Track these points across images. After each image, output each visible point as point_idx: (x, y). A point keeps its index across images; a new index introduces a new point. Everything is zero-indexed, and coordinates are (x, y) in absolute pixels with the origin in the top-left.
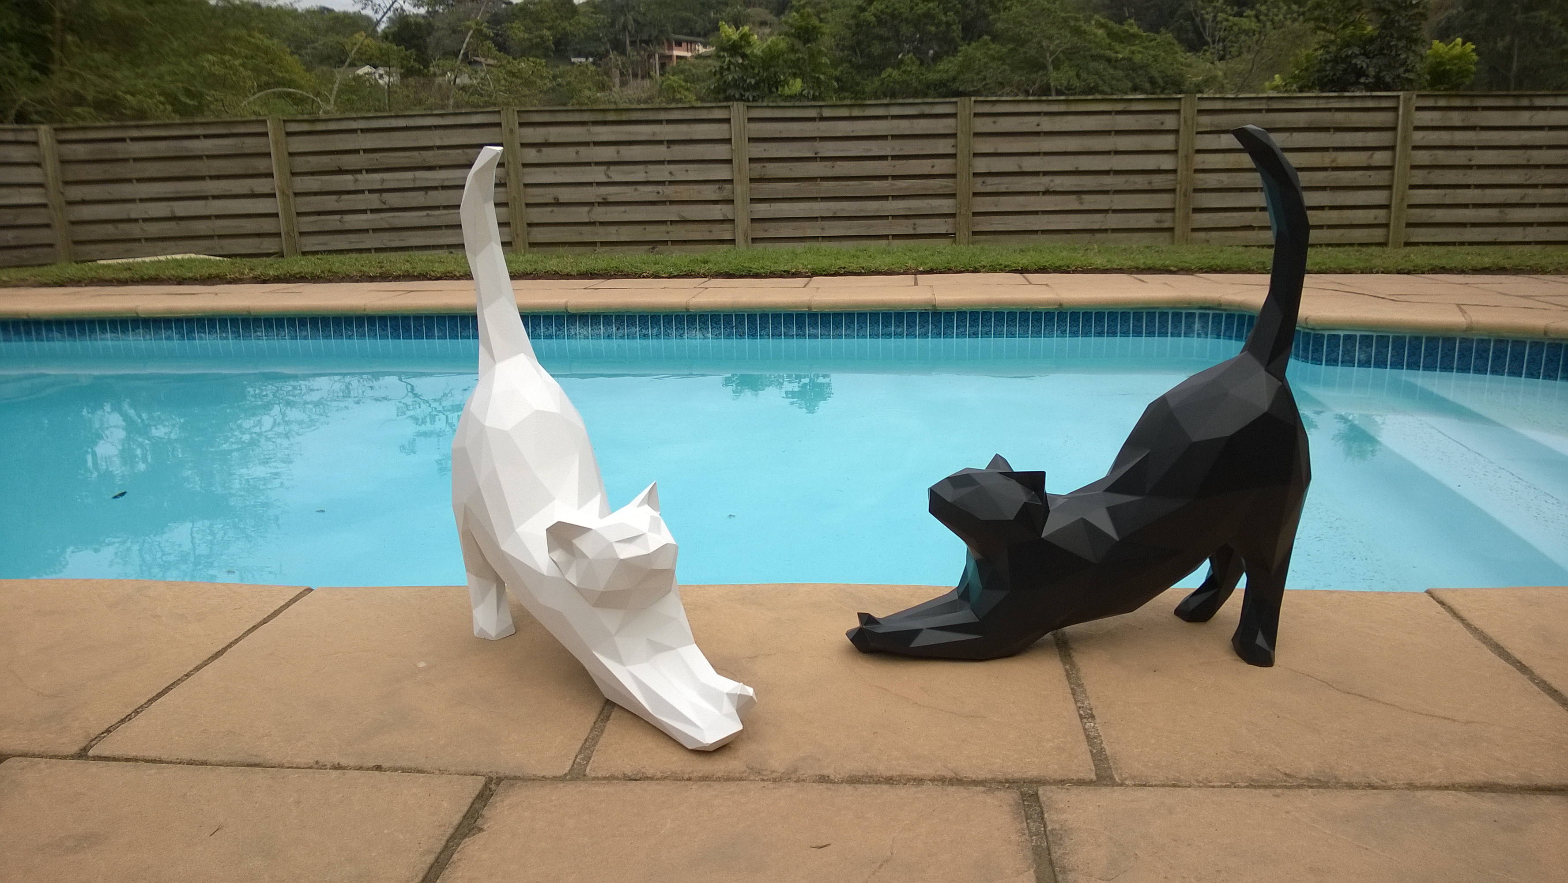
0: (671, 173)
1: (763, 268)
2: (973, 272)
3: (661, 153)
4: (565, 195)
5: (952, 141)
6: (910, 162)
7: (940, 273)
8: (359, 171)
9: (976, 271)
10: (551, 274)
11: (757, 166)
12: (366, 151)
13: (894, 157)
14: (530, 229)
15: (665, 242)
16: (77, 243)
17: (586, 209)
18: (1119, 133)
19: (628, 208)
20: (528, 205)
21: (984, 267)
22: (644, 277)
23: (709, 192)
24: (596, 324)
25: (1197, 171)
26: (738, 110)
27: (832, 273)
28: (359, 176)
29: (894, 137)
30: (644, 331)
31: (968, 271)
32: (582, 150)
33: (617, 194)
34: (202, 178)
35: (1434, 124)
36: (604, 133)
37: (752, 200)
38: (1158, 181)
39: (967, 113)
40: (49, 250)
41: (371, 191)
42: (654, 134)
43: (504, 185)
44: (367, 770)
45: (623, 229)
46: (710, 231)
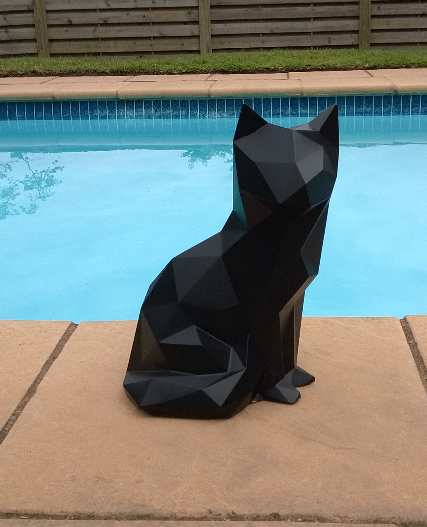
0: (153, 2)
1: (250, 66)
2: (405, 68)
4: (76, 18)
7: (381, 68)
9: (408, 67)
10: (91, 72)
14: (50, 43)
15: (150, 53)
17: (92, 28)
19: (122, 28)
20: (49, 26)
21: (413, 64)
22: (161, 74)
23: (181, 16)
24: (139, 108)
27: (302, 69)
30: (175, 112)
31: (401, 67)
33: (114, 17)
37: (213, 22)
43: (31, 11)
44: (266, 519)
45: (119, 44)
46: (182, 44)
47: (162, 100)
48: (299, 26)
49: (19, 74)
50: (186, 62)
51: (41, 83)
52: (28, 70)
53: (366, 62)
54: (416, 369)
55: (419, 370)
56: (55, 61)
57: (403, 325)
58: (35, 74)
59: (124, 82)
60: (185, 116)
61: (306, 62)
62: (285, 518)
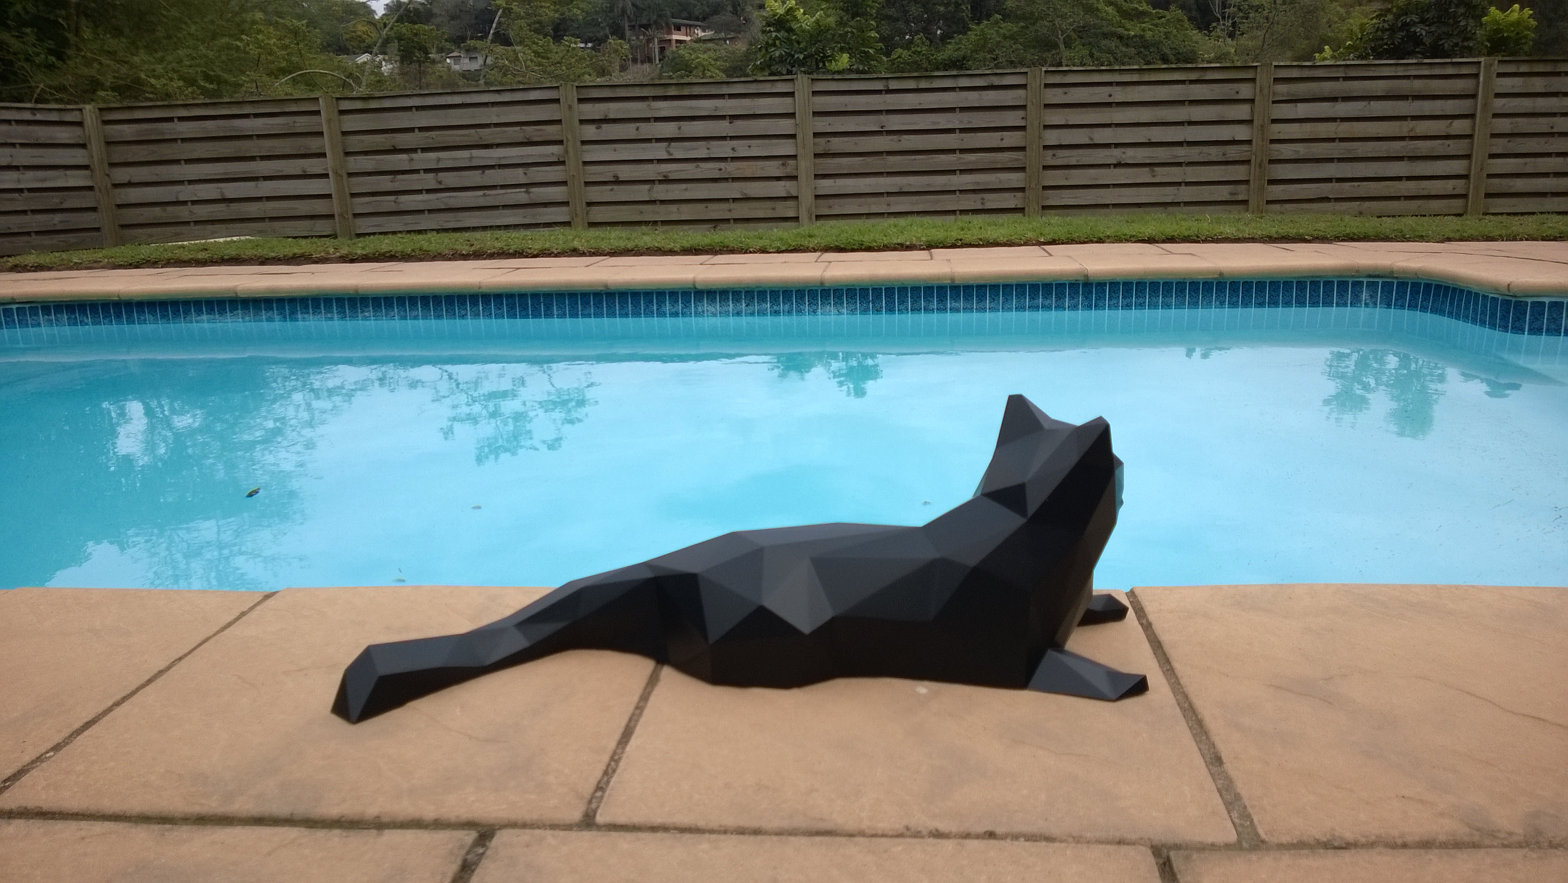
0: (733, 149)
1: (876, 242)
2: (1097, 242)
3: (723, 128)
4: (625, 172)
5: (1021, 113)
6: (979, 134)
7: (1063, 244)
8: (414, 150)
9: (1100, 241)
11: (821, 141)
12: (421, 129)
13: (963, 130)
14: (589, 208)
15: (728, 220)
16: (123, 226)
17: (647, 187)
18: (1192, 102)
19: (689, 186)
20: (587, 184)
21: (1109, 237)
23: (773, 168)
25: (1273, 141)
26: (802, 83)
27: (949, 245)
28: (414, 156)
29: (963, 109)
30: (775, 307)
31: (1092, 242)
32: (643, 126)
33: (676, 171)
34: (252, 158)
35: (1516, 91)
36: (665, 108)
37: (817, 176)
38: (1233, 152)
39: (1038, 84)
40: (96, 234)
41: (427, 171)
42: (716, 109)
43: (563, 163)
44: (978, 837)
45: (684, 207)
46: (773, 209)
47: (756, 290)
48: (939, 182)
49: (553, 253)
50: (785, 235)
51: (588, 266)
52: (566, 247)
53: (1041, 234)
54: (1154, 656)
55: (1157, 657)
56: (602, 235)
57: (1131, 600)
58: (575, 252)
59: (701, 264)
60: (788, 312)
61: (955, 235)
62: (1004, 837)
